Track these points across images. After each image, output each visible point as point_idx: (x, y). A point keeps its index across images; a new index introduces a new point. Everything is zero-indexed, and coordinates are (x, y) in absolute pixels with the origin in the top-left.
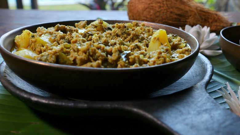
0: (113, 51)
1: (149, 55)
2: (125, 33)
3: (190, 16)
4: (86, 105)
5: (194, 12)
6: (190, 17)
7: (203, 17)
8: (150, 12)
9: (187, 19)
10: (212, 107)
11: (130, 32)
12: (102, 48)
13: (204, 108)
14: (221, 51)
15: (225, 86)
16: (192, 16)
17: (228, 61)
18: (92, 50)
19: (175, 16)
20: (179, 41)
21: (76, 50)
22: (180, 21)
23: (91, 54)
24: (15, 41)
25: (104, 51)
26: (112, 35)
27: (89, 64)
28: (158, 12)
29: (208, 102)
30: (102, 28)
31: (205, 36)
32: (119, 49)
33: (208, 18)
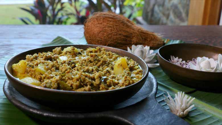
0: (96, 77)
1: (118, 78)
2: (96, 60)
3: (134, 36)
4: (83, 116)
5: (137, 33)
6: (134, 38)
7: (144, 37)
8: (103, 34)
9: (131, 39)
10: (161, 112)
11: (100, 59)
12: (88, 76)
13: (157, 113)
14: (158, 64)
15: (164, 93)
16: (135, 37)
17: (163, 72)
18: (83, 78)
19: (123, 37)
20: (134, 64)
21: (71, 78)
22: (126, 40)
23: (82, 81)
24: (14, 69)
25: (90, 78)
26: (87, 61)
27: (83, 89)
28: (110, 34)
29: (159, 108)
30: (75, 53)
31: (147, 53)
32: (99, 76)
33: (147, 38)
